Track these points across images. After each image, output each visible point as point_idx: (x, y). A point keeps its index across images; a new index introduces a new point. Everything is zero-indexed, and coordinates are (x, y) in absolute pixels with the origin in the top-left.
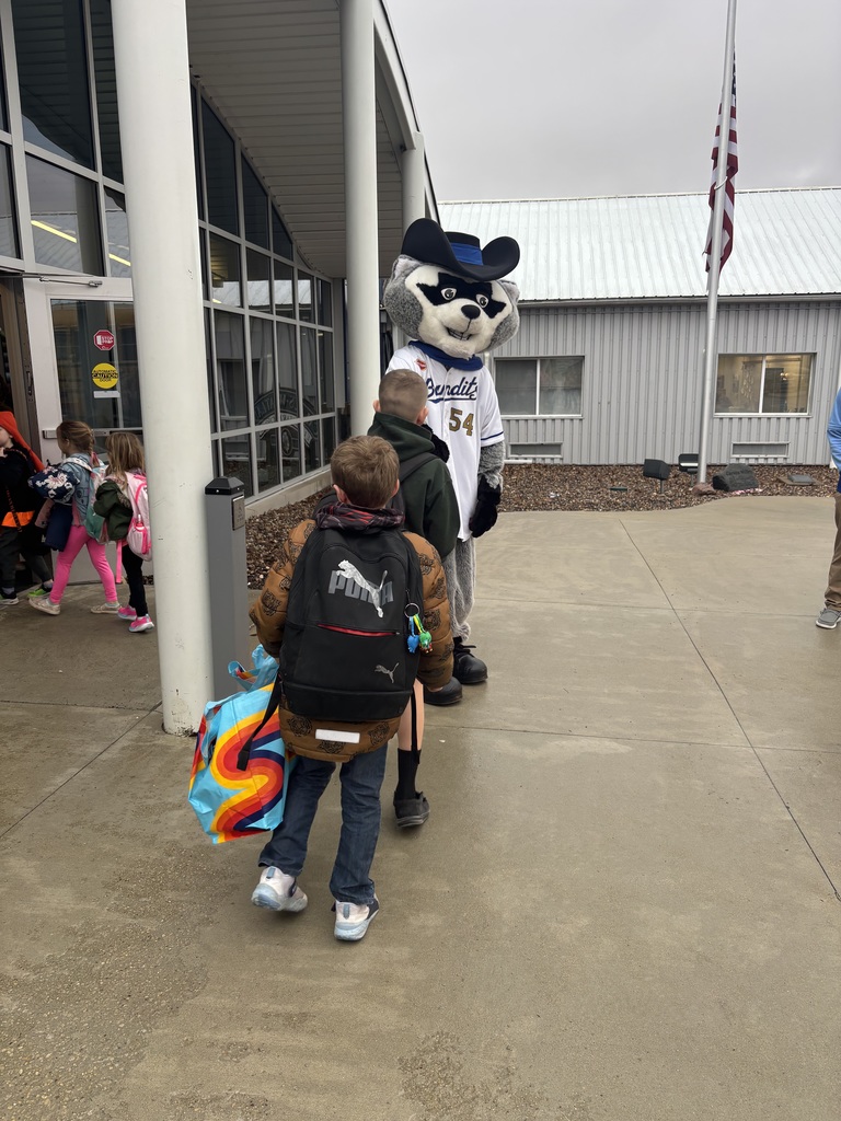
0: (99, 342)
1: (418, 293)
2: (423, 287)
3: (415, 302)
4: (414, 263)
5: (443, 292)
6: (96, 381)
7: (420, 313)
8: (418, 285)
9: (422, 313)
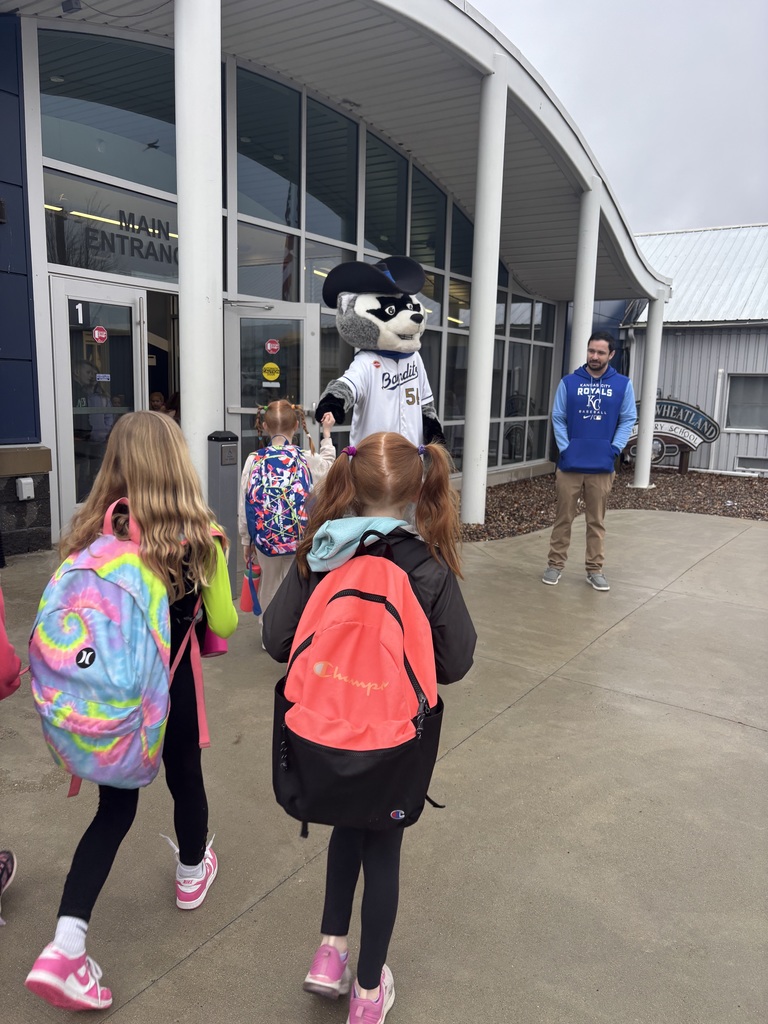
1: (371, 317)
2: (372, 312)
3: (371, 325)
4: (352, 295)
5: (387, 310)
6: (265, 375)
7: (377, 331)
8: (368, 311)
9: (379, 330)
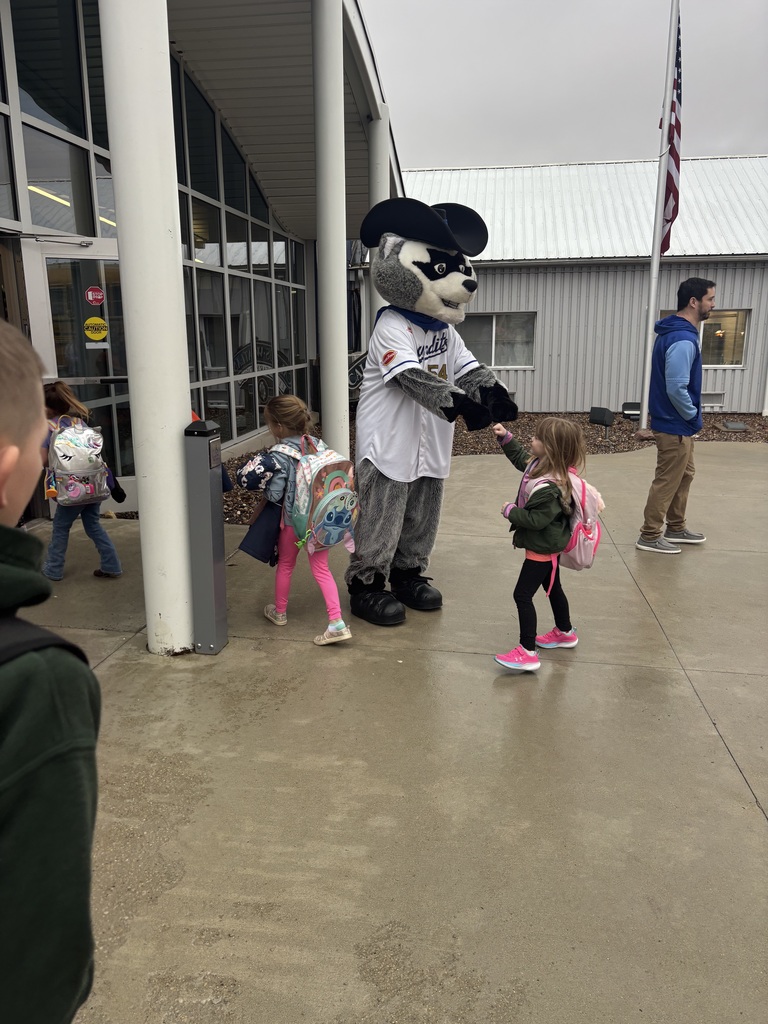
0: (90, 298)
2: (418, 264)
3: (414, 280)
6: (88, 333)
9: (421, 289)
